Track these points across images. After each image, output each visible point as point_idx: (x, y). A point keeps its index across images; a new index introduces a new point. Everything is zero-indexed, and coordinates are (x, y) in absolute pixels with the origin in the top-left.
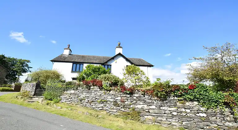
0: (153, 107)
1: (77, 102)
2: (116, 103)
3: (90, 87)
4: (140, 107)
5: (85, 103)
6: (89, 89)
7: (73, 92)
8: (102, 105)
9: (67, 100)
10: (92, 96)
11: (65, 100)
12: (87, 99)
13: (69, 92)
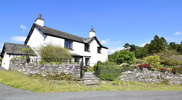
0: (172, 77)
1: (134, 79)
2: (158, 78)
3: (142, 68)
4: (167, 78)
5: (140, 80)
6: (142, 70)
7: (130, 72)
8: (151, 79)
9: (125, 79)
10: (144, 74)
11: (124, 79)
12: (141, 77)
13: (127, 72)
